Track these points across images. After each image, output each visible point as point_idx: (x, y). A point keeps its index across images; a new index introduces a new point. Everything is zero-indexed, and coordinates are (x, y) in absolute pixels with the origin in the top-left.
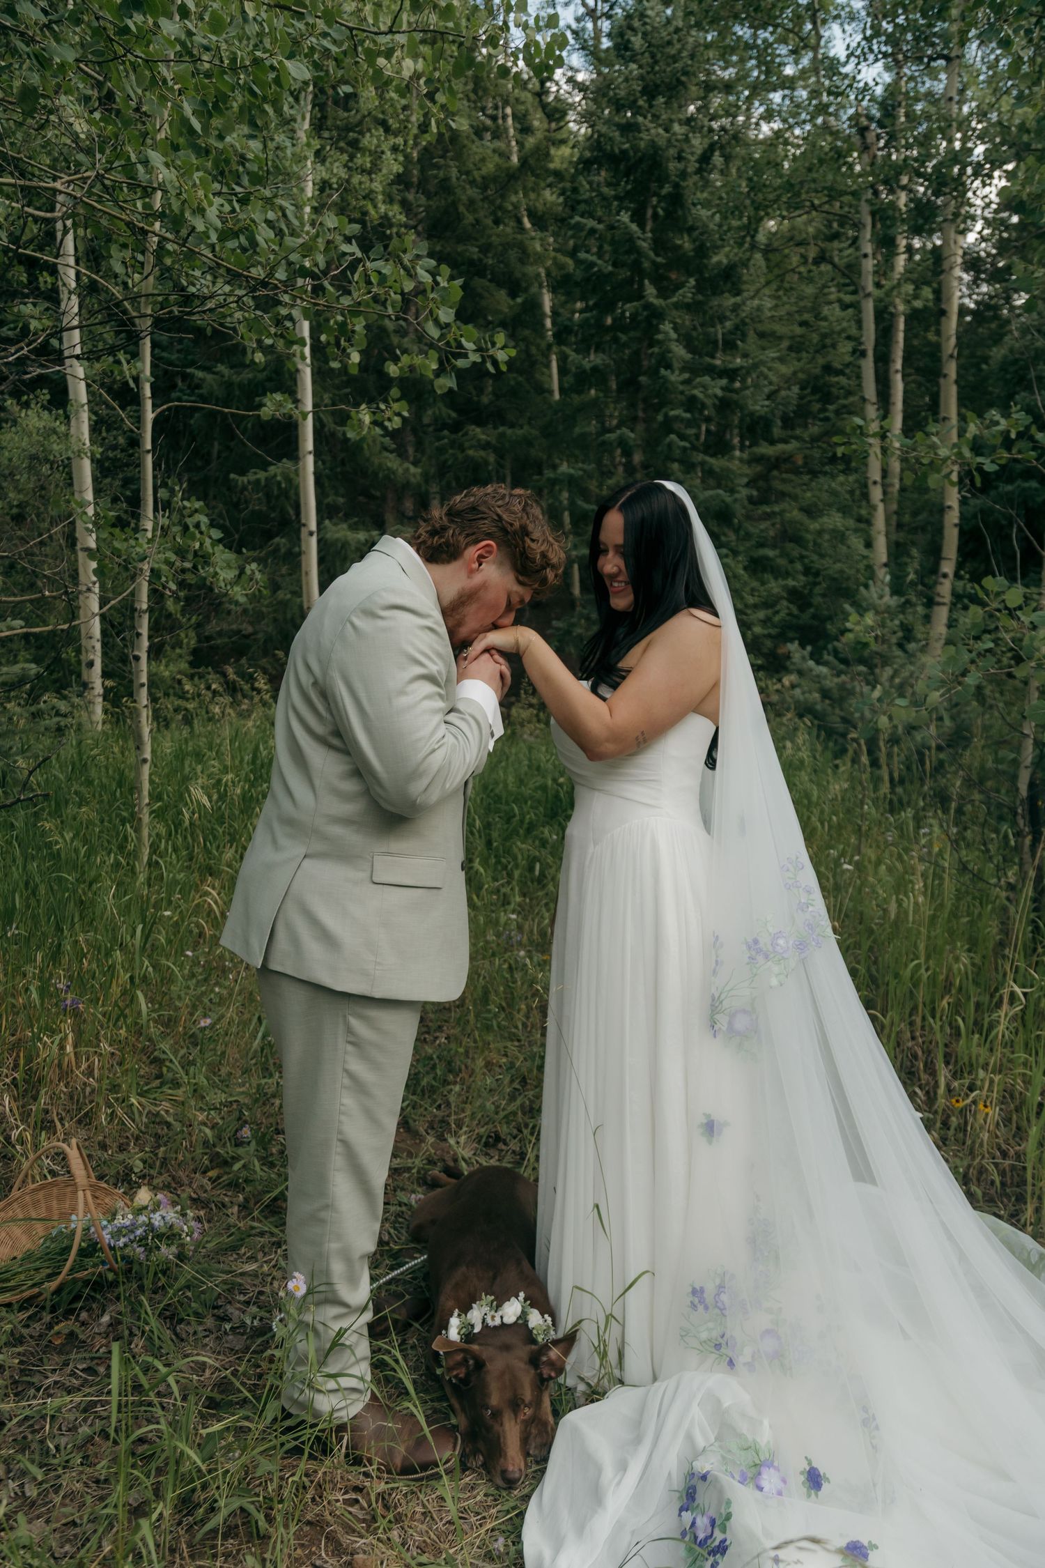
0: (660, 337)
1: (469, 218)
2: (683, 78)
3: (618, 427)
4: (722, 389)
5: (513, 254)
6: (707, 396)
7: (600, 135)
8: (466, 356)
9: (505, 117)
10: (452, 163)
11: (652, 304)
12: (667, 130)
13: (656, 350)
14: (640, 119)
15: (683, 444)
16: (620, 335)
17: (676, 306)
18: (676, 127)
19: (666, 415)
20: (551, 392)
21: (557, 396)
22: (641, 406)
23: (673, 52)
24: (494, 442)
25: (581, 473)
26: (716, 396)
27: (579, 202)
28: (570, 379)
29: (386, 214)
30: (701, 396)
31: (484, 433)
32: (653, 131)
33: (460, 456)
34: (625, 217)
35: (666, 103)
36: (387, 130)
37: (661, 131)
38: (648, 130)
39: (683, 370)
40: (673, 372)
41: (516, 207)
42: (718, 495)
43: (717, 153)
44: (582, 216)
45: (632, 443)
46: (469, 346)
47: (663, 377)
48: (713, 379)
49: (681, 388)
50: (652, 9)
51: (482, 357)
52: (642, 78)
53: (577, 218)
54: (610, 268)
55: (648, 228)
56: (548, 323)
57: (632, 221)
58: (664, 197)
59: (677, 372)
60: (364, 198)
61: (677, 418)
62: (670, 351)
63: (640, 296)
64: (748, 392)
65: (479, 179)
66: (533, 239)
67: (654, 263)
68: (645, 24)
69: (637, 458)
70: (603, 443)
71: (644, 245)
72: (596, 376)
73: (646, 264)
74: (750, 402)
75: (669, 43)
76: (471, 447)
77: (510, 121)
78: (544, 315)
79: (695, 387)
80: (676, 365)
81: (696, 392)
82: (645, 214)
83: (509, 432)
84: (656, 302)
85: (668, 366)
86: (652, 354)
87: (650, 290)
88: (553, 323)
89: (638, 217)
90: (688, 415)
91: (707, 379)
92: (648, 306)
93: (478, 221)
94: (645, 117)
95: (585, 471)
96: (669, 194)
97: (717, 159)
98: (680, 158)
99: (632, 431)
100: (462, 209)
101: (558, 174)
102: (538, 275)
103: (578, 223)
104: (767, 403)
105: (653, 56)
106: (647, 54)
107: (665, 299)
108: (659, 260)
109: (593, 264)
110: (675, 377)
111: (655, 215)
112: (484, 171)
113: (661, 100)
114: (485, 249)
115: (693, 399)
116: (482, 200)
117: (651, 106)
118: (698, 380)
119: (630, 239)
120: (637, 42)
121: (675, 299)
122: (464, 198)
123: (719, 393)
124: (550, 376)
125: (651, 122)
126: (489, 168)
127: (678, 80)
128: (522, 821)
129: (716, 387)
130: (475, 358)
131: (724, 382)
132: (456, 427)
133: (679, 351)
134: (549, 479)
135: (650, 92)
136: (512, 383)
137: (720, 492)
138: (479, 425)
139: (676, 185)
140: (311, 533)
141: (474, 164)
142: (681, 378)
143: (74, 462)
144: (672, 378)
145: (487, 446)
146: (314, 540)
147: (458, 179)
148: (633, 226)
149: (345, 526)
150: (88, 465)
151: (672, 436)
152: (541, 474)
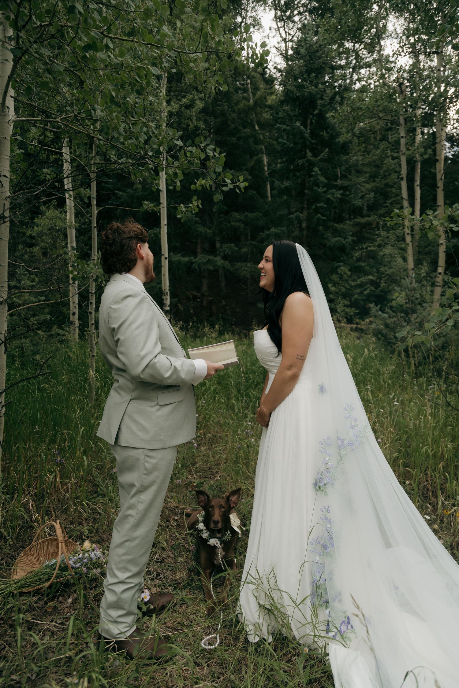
0: (313, 173)
2: (323, 66)
3: (296, 212)
4: (341, 194)
5: (251, 141)
6: (334, 198)
7: (288, 90)
8: (227, 186)
9: (247, 84)
10: (225, 104)
11: (310, 160)
12: (316, 87)
13: (312, 179)
14: (305, 83)
15: (324, 218)
16: (297, 173)
17: (320, 160)
18: (320, 86)
19: (316, 206)
20: (267, 197)
21: (270, 199)
22: (306, 202)
23: (319, 55)
24: (243, 219)
25: (280, 231)
26: (338, 197)
27: (279, 118)
28: (275, 192)
29: (197, 126)
30: (331, 198)
31: (238, 215)
32: (310, 88)
33: (229, 225)
34: (298, 124)
35: (315, 76)
36: (197, 91)
37: (313, 87)
38: (308, 87)
39: (323, 187)
40: (319, 188)
41: (252, 120)
42: (339, 240)
43: (337, 96)
44: (280, 124)
45: (302, 218)
46: (228, 181)
47: (315, 190)
48: (337, 190)
49: (323, 194)
50: (310, 37)
51: (234, 186)
52: (305, 66)
53: (278, 125)
54: (292, 145)
55: (308, 128)
56: (266, 168)
57: (301, 125)
58: (316, 115)
59: (321, 188)
60: (188, 119)
61: (321, 206)
62: (318, 179)
63: (305, 157)
64: (352, 196)
65: (237, 110)
66: (259, 134)
67: (311, 142)
68: (307, 43)
69: (304, 225)
70: (290, 218)
71: (307, 135)
72: (287, 190)
73: (308, 143)
74: (353, 200)
75: (317, 51)
76: (233, 222)
77: (249, 86)
78: (264, 165)
79: (329, 194)
80: (321, 185)
81: (329, 196)
82: (307, 122)
83: (249, 214)
84: (311, 158)
85: (318, 185)
86: (310, 181)
87: (309, 154)
88: (268, 169)
89: (304, 124)
90: (326, 206)
91: (334, 190)
92: (308, 161)
93: (236, 127)
94: (307, 82)
95: (282, 230)
96: (317, 114)
97: (338, 98)
98: (322, 99)
99: (302, 213)
100: (229, 122)
101: (270, 107)
102: (262, 149)
103: (279, 127)
104: (360, 200)
105: (310, 57)
106: (307, 56)
107: (316, 157)
108: (313, 141)
109: (285, 144)
111: (311, 123)
112: (239, 107)
114: (239, 139)
115: (329, 199)
116: (238, 119)
117: (309, 77)
118: (330, 191)
119: (302, 133)
120: (303, 51)
121: (320, 157)
122: (230, 118)
123: (339, 196)
124: (267, 190)
125: (309, 84)
126: (241, 106)
127: (321, 66)
128: (253, 382)
129: (338, 194)
130: (231, 186)
131: (342, 191)
132: (227, 213)
133: (322, 179)
134: (266, 234)
135: (309, 72)
136: (251, 194)
137: (340, 238)
138: (236, 212)
139: (321, 110)
140: (166, 258)
141: (235, 104)
142: (323, 190)
143: (68, 230)
144: (319, 190)
145: (240, 221)
146: (167, 261)
147: (228, 110)
148: (302, 128)
149: (180, 255)
150: (74, 231)
151: (319, 215)
152: (263, 232)
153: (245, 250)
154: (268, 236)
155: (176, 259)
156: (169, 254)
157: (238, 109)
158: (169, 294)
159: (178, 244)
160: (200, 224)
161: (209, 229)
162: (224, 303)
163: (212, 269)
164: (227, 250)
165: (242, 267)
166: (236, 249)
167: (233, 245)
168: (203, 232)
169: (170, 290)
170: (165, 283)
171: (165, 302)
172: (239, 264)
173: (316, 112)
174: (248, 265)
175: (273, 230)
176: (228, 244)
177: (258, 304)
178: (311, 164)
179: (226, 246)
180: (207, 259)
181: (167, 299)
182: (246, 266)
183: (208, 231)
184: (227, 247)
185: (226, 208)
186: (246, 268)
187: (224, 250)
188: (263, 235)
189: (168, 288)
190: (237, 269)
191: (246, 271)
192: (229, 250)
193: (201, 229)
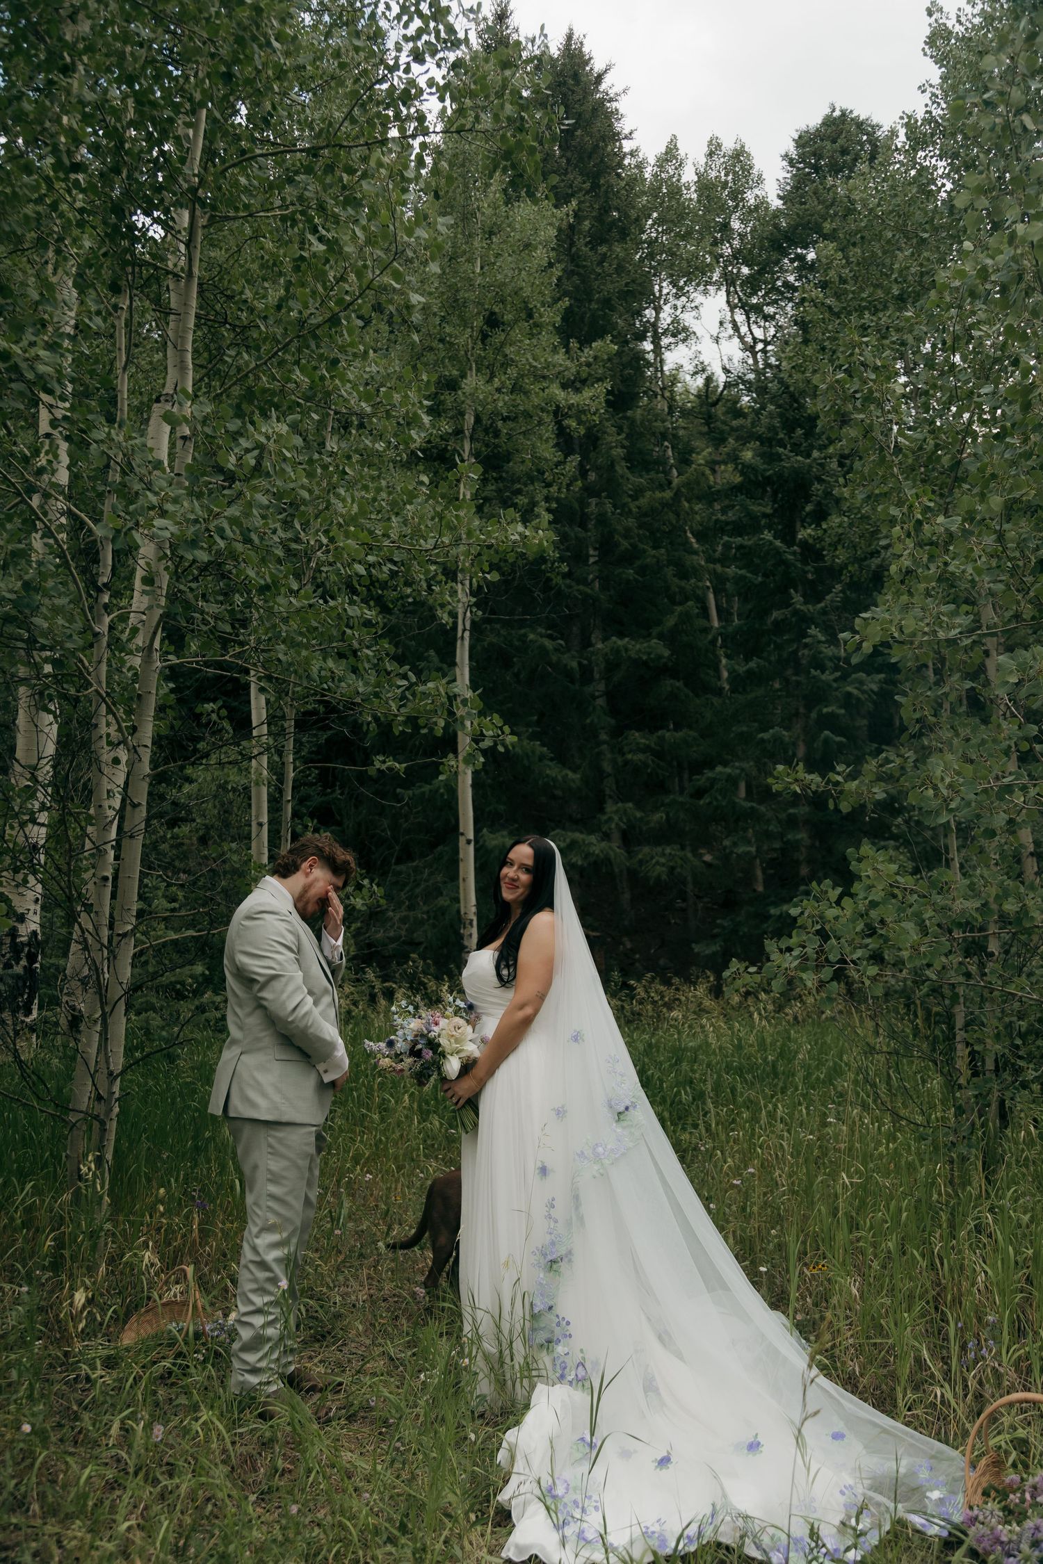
0: (807, 640)
1: (625, 544)
3: (773, 726)
4: (880, 683)
5: (669, 572)
6: (863, 692)
10: (606, 501)
11: (800, 610)
13: (806, 652)
14: (781, 450)
15: (838, 739)
17: (824, 612)
18: (816, 454)
22: (801, 703)
24: (653, 745)
25: (738, 771)
26: (872, 691)
27: (727, 523)
30: (855, 692)
31: (643, 737)
32: (793, 459)
33: (620, 760)
34: (767, 535)
37: (799, 458)
38: (789, 459)
39: (835, 669)
40: (823, 672)
45: (787, 739)
47: (814, 677)
48: (868, 675)
49: (835, 685)
52: (780, 416)
53: (726, 538)
54: (759, 580)
57: (776, 538)
59: (827, 672)
61: (832, 714)
62: (821, 652)
63: (787, 603)
65: (635, 510)
66: (696, 553)
67: (800, 570)
70: (762, 740)
71: (790, 557)
73: (794, 573)
76: (630, 752)
77: (670, 452)
79: (849, 685)
80: (829, 664)
81: (849, 689)
83: (668, 735)
84: (803, 607)
85: (820, 667)
86: (803, 656)
87: (797, 598)
89: (783, 535)
90: (843, 711)
91: (862, 675)
92: (796, 612)
93: (634, 546)
95: (742, 770)
96: (813, 512)
98: (820, 480)
99: (788, 729)
100: (617, 538)
103: (727, 542)
105: (791, 397)
106: (783, 397)
109: (743, 577)
110: (827, 677)
112: (641, 503)
113: (799, 432)
114: (642, 570)
115: (849, 694)
116: (640, 527)
117: (791, 438)
118: (854, 676)
119: (778, 552)
121: (823, 604)
122: (619, 527)
123: (875, 687)
125: (791, 451)
129: (873, 683)
131: (882, 676)
132: (616, 733)
133: (831, 651)
134: (708, 779)
138: (638, 730)
139: (819, 504)
140: (469, 842)
141: (630, 496)
142: (832, 677)
143: (253, 790)
144: (823, 677)
145: (647, 749)
146: (471, 848)
147: (613, 513)
148: (778, 543)
149: (505, 833)
150: (264, 790)
151: (827, 732)
152: (702, 774)
153: (659, 816)
154: (713, 781)
155: (494, 843)
156: (477, 831)
157: (639, 508)
158: (475, 923)
159: (502, 808)
160: (552, 759)
161: (574, 771)
162: (629, 946)
163: (580, 863)
164: (616, 818)
165: (652, 858)
166: (638, 814)
167: (630, 805)
168: (559, 777)
169: (479, 914)
170: (465, 899)
171: (466, 943)
172: (646, 849)
173: (809, 508)
174: (668, 851)
175: (719, 769)
176: (620, 805)
177: (693, 945)
178: (805, 620)
179: (614, 808)
180: (568, 840)
181: (471, 935)
182: (663, 855)
183: (571, 774)
184: (617, 812)
185: (613, 722)
186: (663, 860)
187: (610, 819)
188: (701, 780)
189: (474, 909)
190: (641, 862)
191: (663, 865)
192: (621, 819)
193: (554, 771)
